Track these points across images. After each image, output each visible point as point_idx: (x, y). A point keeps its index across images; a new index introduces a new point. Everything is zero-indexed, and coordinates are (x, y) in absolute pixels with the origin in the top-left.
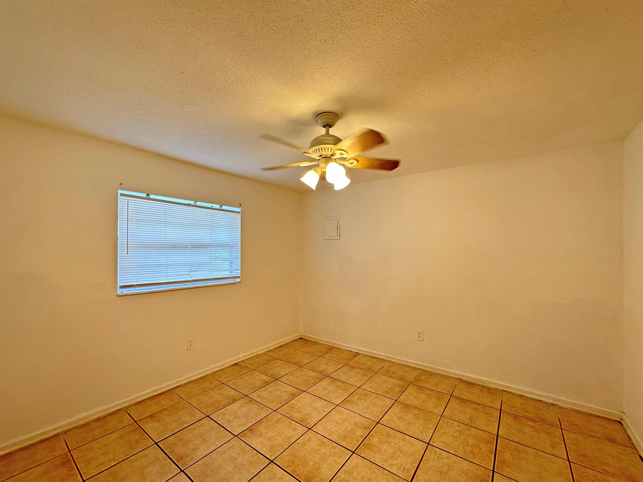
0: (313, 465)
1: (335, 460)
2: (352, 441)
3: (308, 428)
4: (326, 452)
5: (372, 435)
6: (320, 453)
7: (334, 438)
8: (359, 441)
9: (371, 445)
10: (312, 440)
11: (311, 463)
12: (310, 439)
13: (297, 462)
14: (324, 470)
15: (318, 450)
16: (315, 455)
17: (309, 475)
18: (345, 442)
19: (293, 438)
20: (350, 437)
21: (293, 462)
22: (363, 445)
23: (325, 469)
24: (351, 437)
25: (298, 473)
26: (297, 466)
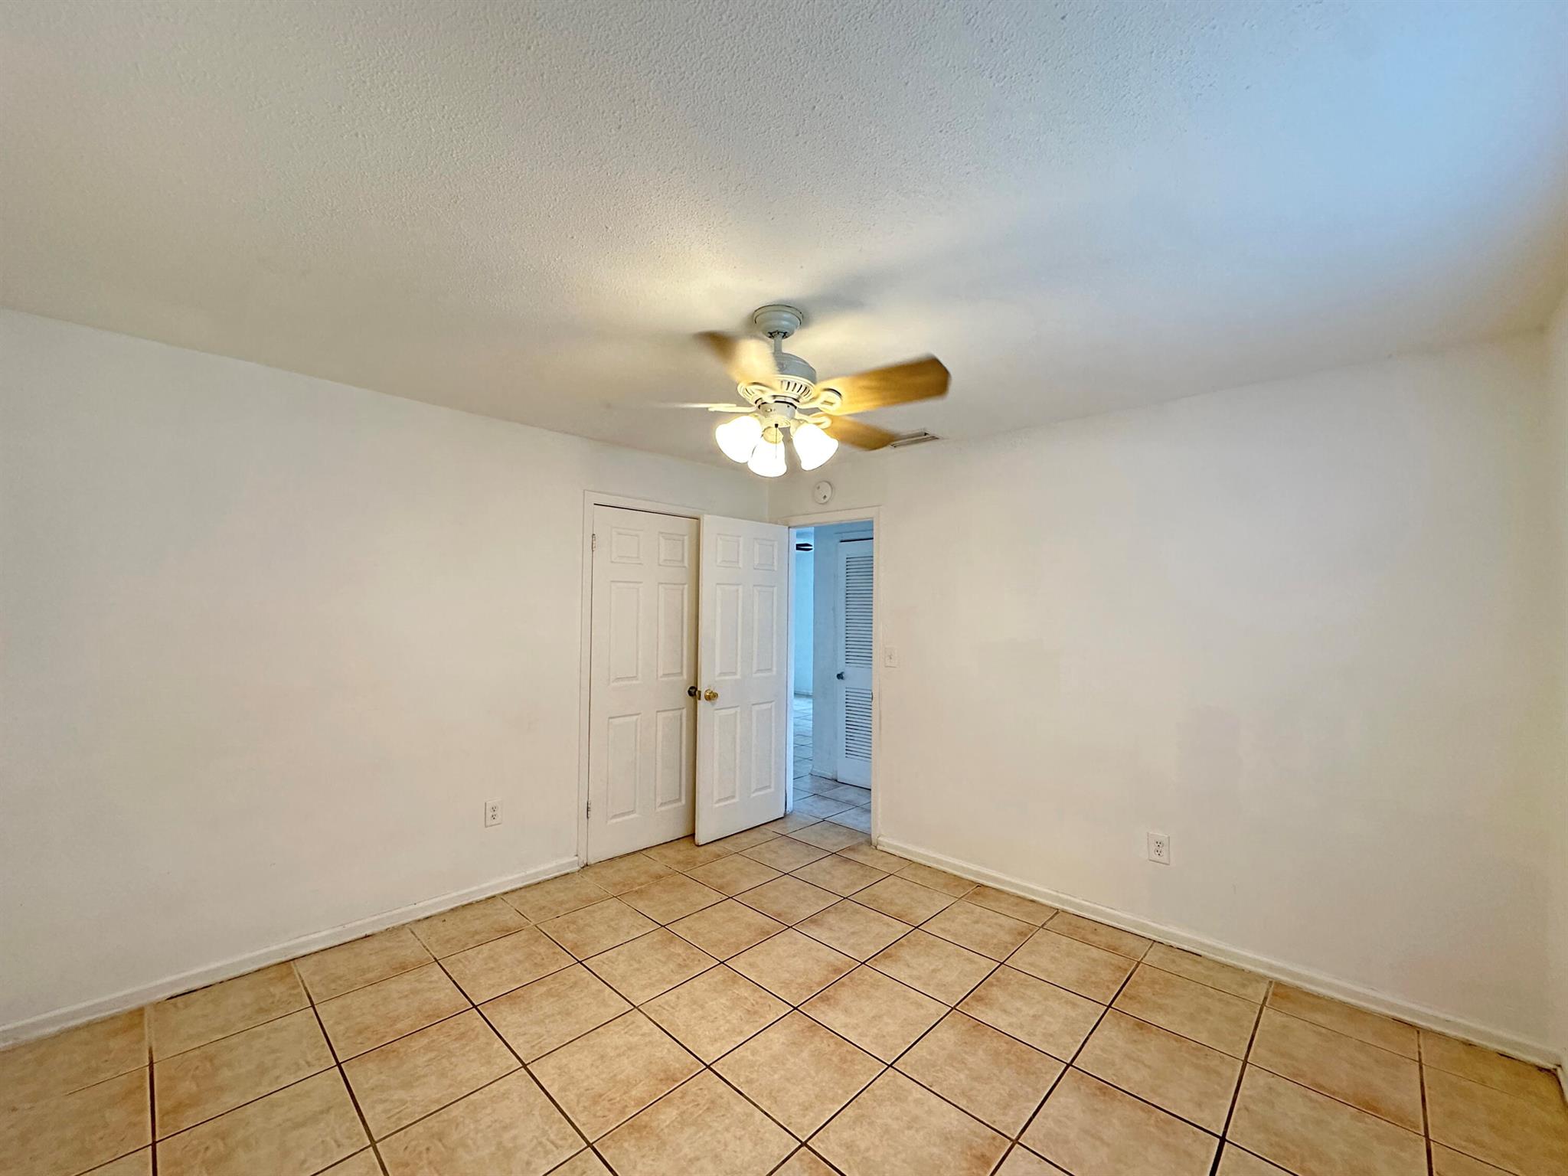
0: (802, 1051)
1: (753, 1055)
2: (699, 1092)
3: (810, 1148)
4: (770, 1074)
5: (637, 1105)
6: (782, 1072)
7: (741, 1107)
8: (681, 1092)
9: (657, 1079)
10: (799, 1105)
11: (805, 1054)
12: (806, 1108)
13: (835, 1059)
14: (781, 1040)
15: (788, 1080)
16: (795, 1068)
17: (811, 1034)
18: (719, 1091)
19: (850, 1117)
20: (698, 1105)
21: (843, 1060)
22: (676, 1081)
23: (778, 1042)
24: (696, 1103)
25: (831, 1040)
26: (834, 1051)
